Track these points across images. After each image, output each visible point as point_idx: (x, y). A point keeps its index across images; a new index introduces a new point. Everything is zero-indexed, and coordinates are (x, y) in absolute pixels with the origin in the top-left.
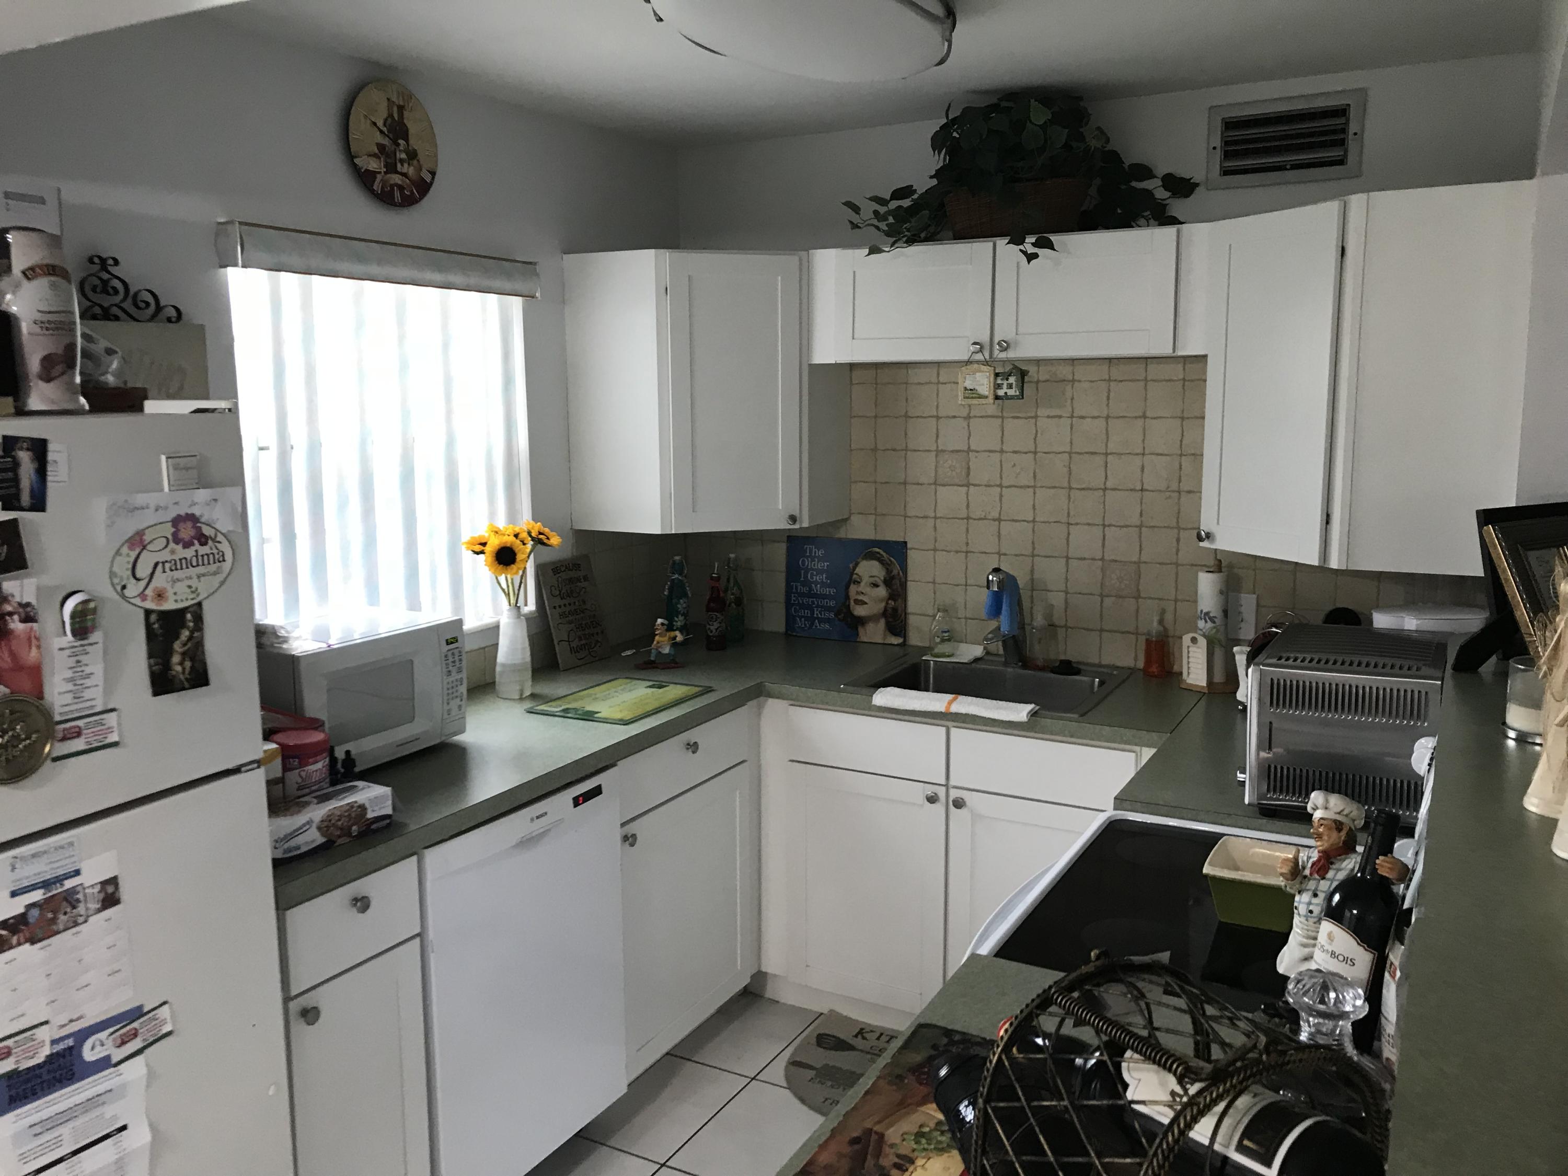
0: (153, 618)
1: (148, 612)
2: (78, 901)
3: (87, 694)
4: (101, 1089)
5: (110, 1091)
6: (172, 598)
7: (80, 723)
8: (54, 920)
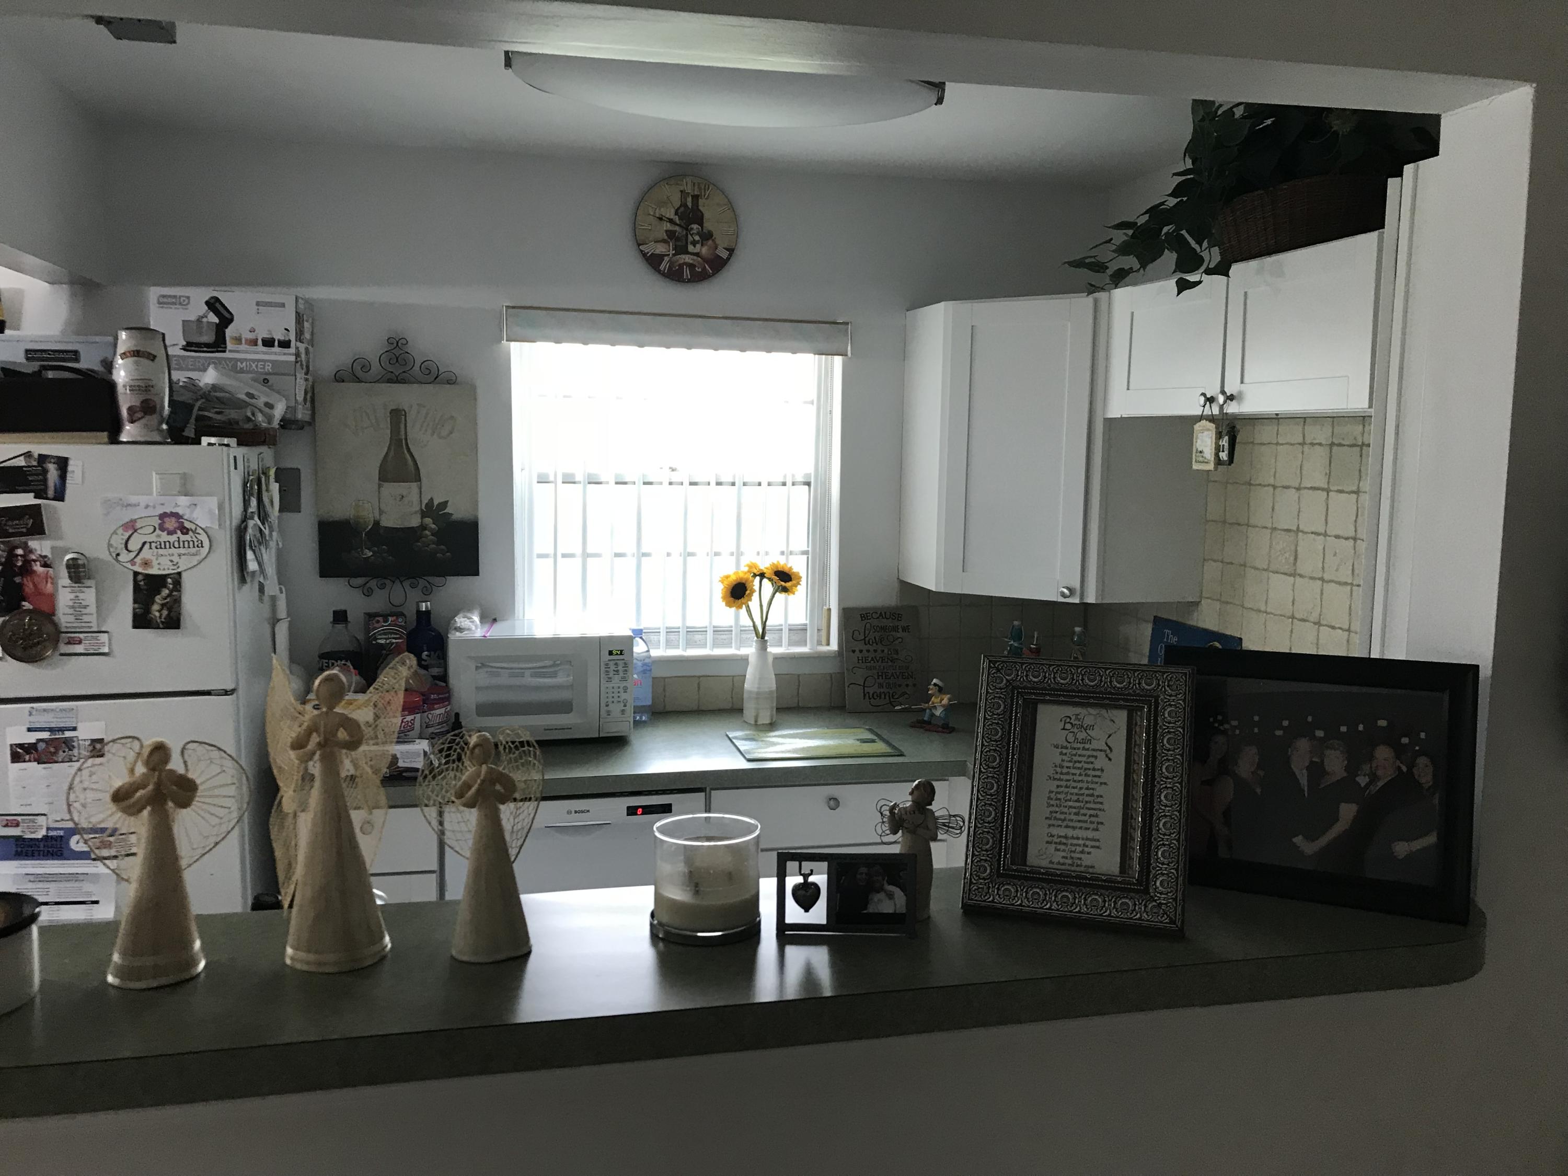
0: (140, 577)
1: (136, 574)
2: (74, 747)
3: (85, 618)
4: (80, 870)
5: (87, 874)
6: (156, 567)
7: (81, 636)
8: (55, 753)
